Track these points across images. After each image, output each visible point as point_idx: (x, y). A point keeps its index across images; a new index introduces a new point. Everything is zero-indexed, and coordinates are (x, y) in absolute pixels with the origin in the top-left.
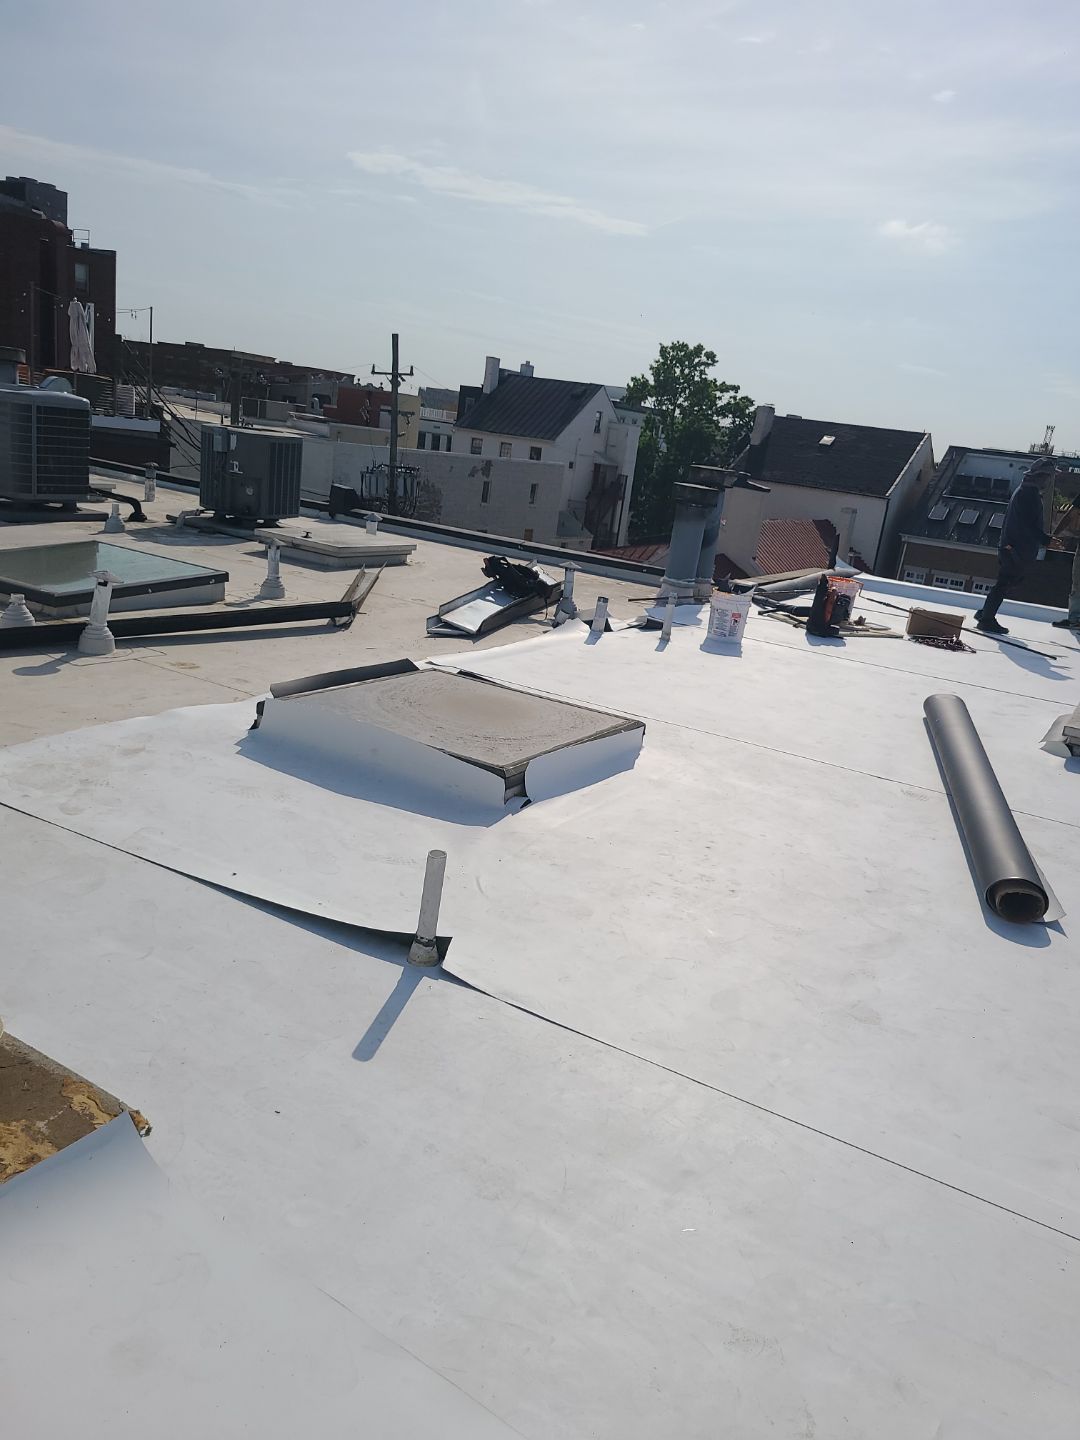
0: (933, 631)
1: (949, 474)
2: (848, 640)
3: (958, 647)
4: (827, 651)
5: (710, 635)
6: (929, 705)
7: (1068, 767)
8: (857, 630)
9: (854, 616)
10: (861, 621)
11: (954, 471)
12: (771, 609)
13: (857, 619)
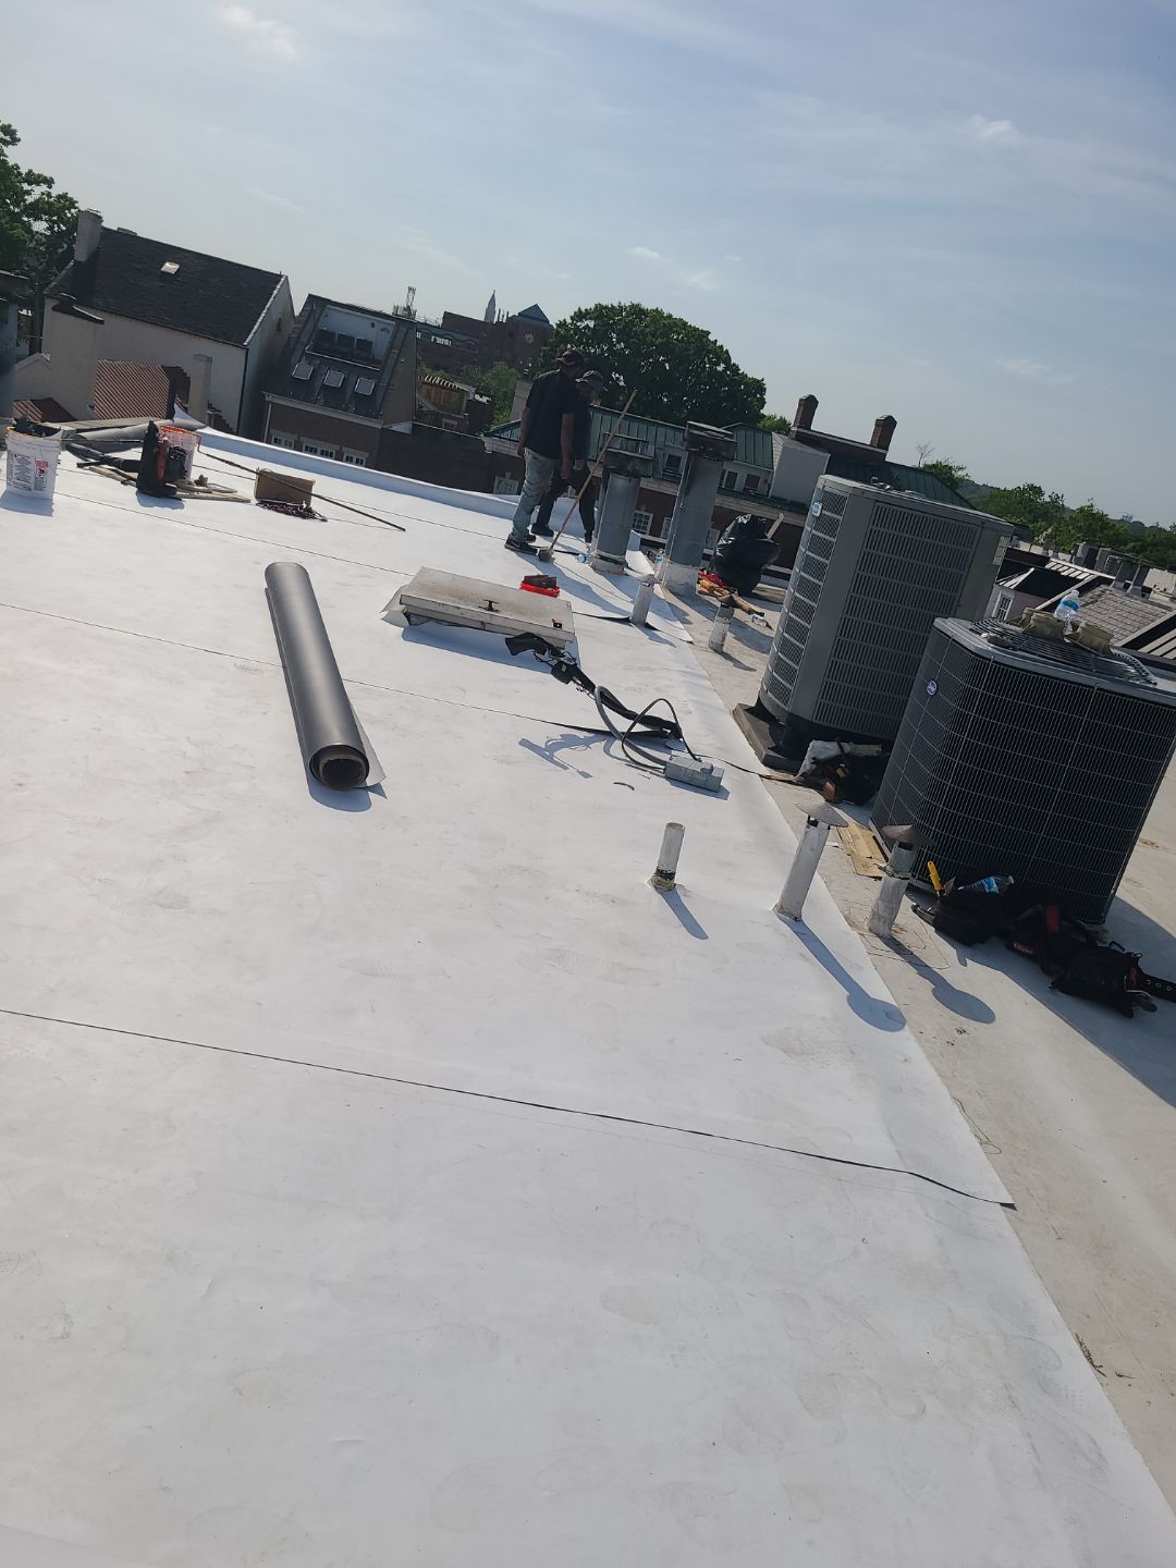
0: (283, 496)
1: (309, 327)
2: (186, 502)
3: (308, 514)
4: (160, 513)
5: (13, 489)
6: (271, 573)
7: (405, 636)
8: (198, 491)
9: (194, 475)
10: (202, 481)
11: (316, 325)
12: (93, 461)
13: (197, 478)
